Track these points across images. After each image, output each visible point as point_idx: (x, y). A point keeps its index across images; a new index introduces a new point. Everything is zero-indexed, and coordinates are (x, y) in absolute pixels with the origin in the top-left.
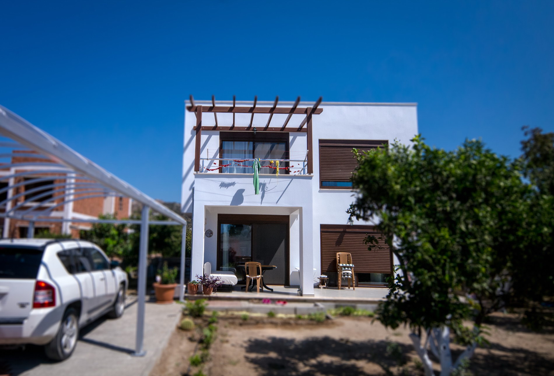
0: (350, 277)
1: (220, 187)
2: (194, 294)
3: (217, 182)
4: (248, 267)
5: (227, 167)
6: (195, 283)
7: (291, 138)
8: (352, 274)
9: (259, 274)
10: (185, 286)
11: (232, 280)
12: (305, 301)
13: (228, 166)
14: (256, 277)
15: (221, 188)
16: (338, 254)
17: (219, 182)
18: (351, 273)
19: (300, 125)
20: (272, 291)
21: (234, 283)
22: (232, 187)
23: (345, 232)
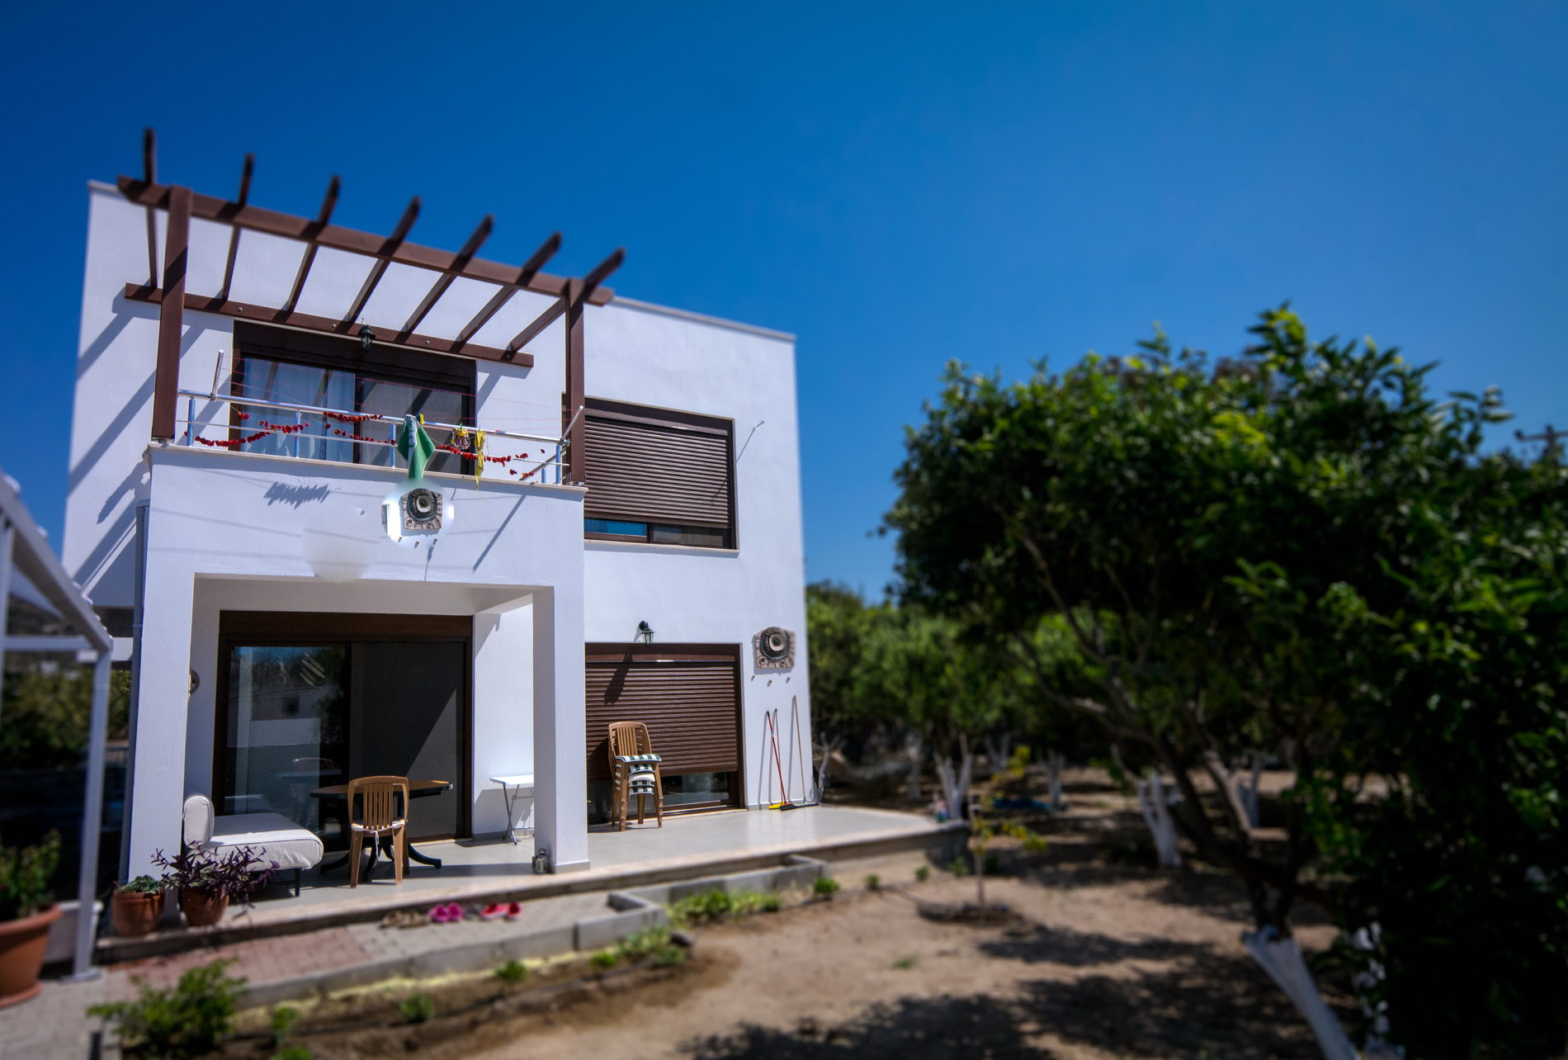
0: (650, 790)
1: (269, 500)
2: (144, 933)
3: (253, 481)
4: (358, 798)
5: (293, 433)
6: (152, 886)
7: (482, 378)
8: (655, 783)
9: (400, 816)
10: (98, 906)
11: (301, 852)
12: (567, 889)
13: (299, 434)
14: (388, 827)
15: (270, 503)
16: (612, 726)
17: (263, 483)
18: (654, 780)
19: (511, 345)
20: (435, 868)
21: (309, 859)
22: (315, 502)
23: (628, 664)
